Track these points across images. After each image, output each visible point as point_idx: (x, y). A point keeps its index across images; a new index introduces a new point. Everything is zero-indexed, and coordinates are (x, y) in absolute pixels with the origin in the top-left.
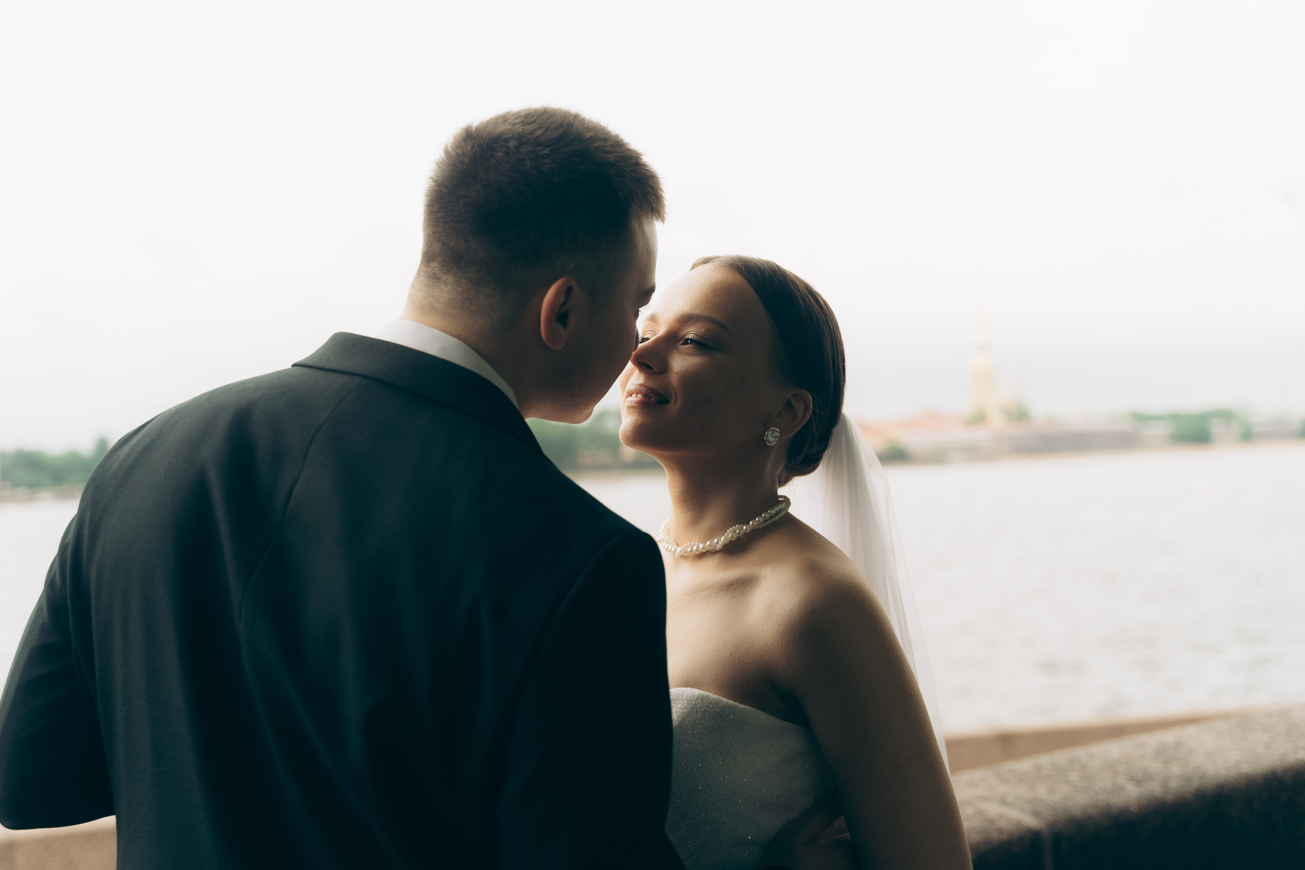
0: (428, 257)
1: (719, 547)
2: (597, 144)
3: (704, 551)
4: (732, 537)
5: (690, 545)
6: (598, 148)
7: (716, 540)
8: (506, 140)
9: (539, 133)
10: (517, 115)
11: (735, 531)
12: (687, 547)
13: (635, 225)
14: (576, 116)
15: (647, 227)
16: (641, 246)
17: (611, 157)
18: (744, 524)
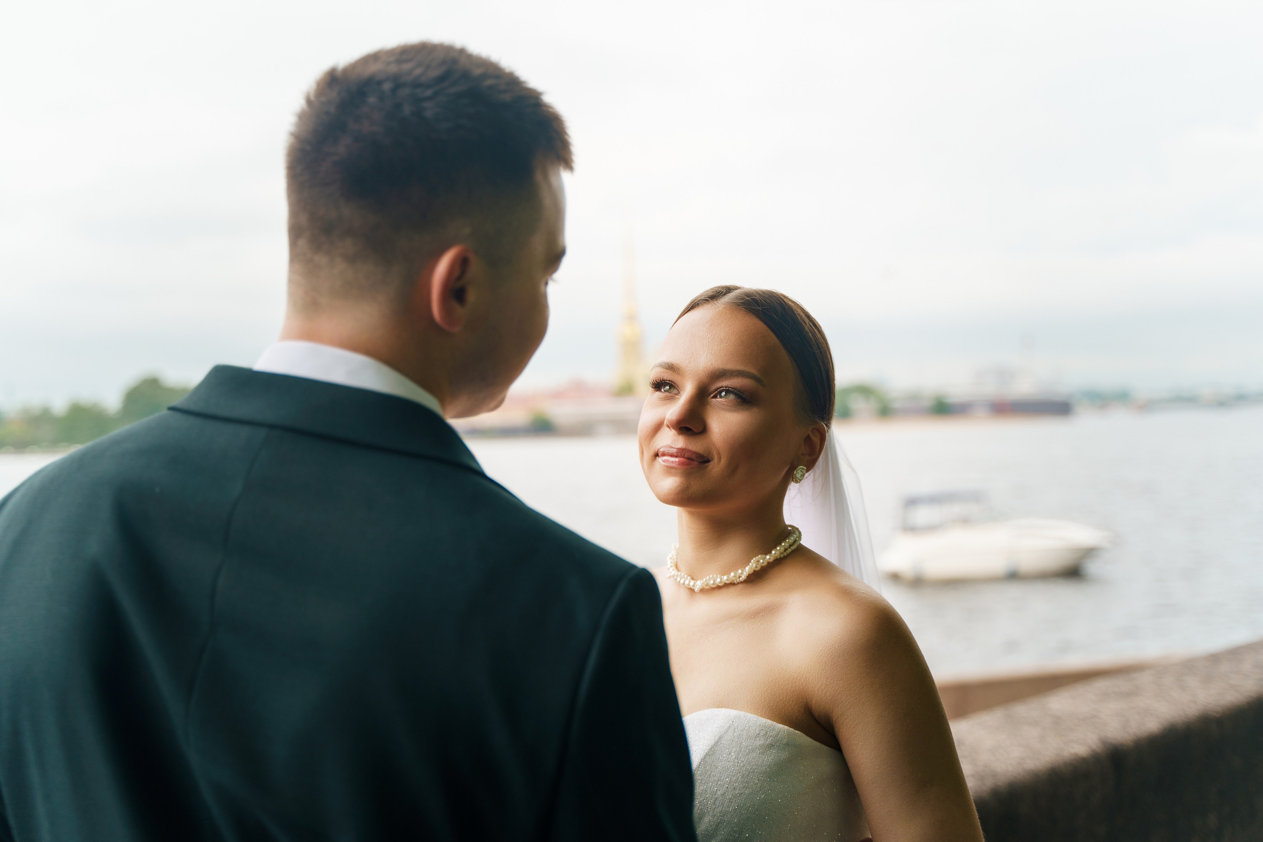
0: (295, 232)
1: (743, 577)
2: (489, 82)
3: (727, 582)
4: (756, 567)
5: (712, 577)
6: (490, 87)
7: (740, 571)
8: (380, 83)
9: (418, 71)
10: (391, 52)
11: (758, 561)
12: (709, 579)
13: (539, 176)
14: (462, 51)
15: (553, 179)
16: (547, 202)
17: (507, 97)
18: (766, 554)
